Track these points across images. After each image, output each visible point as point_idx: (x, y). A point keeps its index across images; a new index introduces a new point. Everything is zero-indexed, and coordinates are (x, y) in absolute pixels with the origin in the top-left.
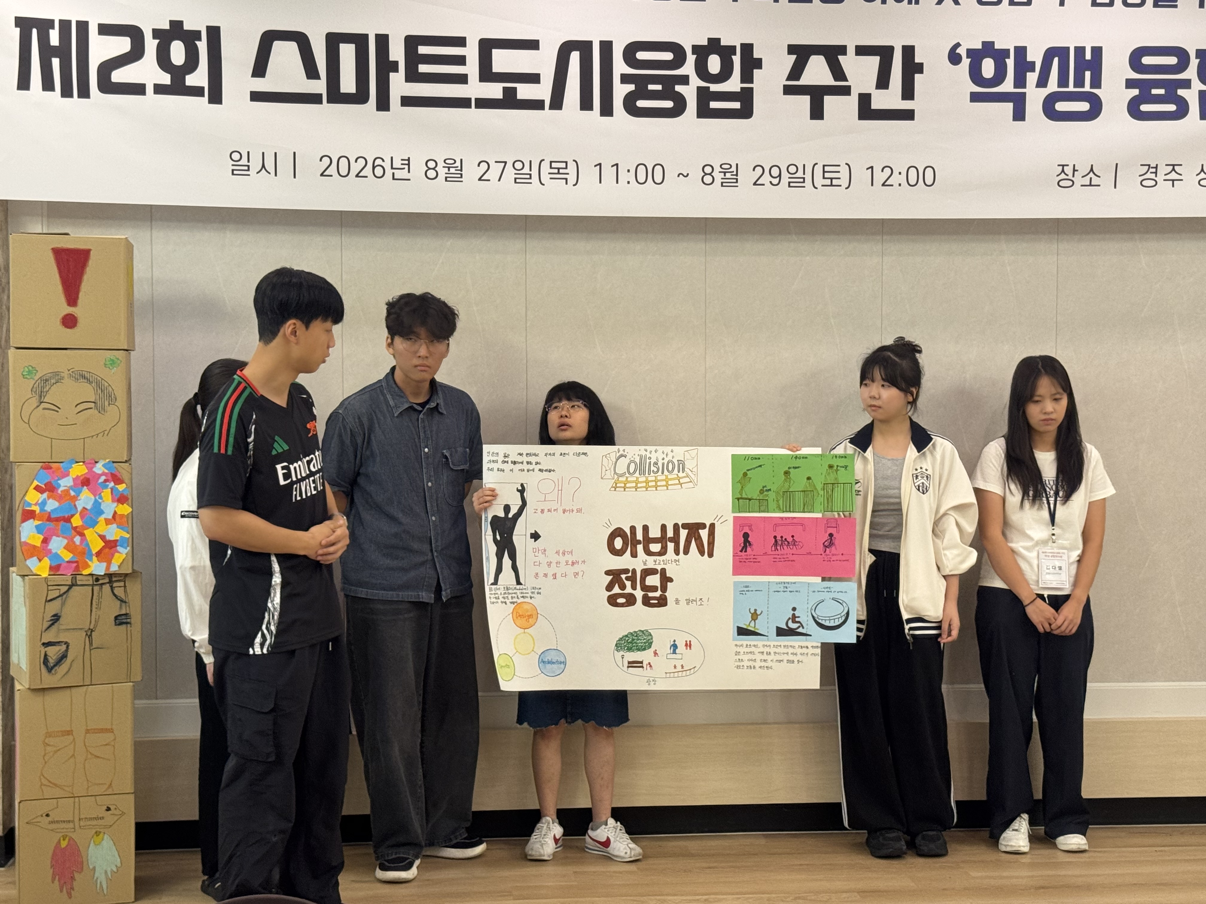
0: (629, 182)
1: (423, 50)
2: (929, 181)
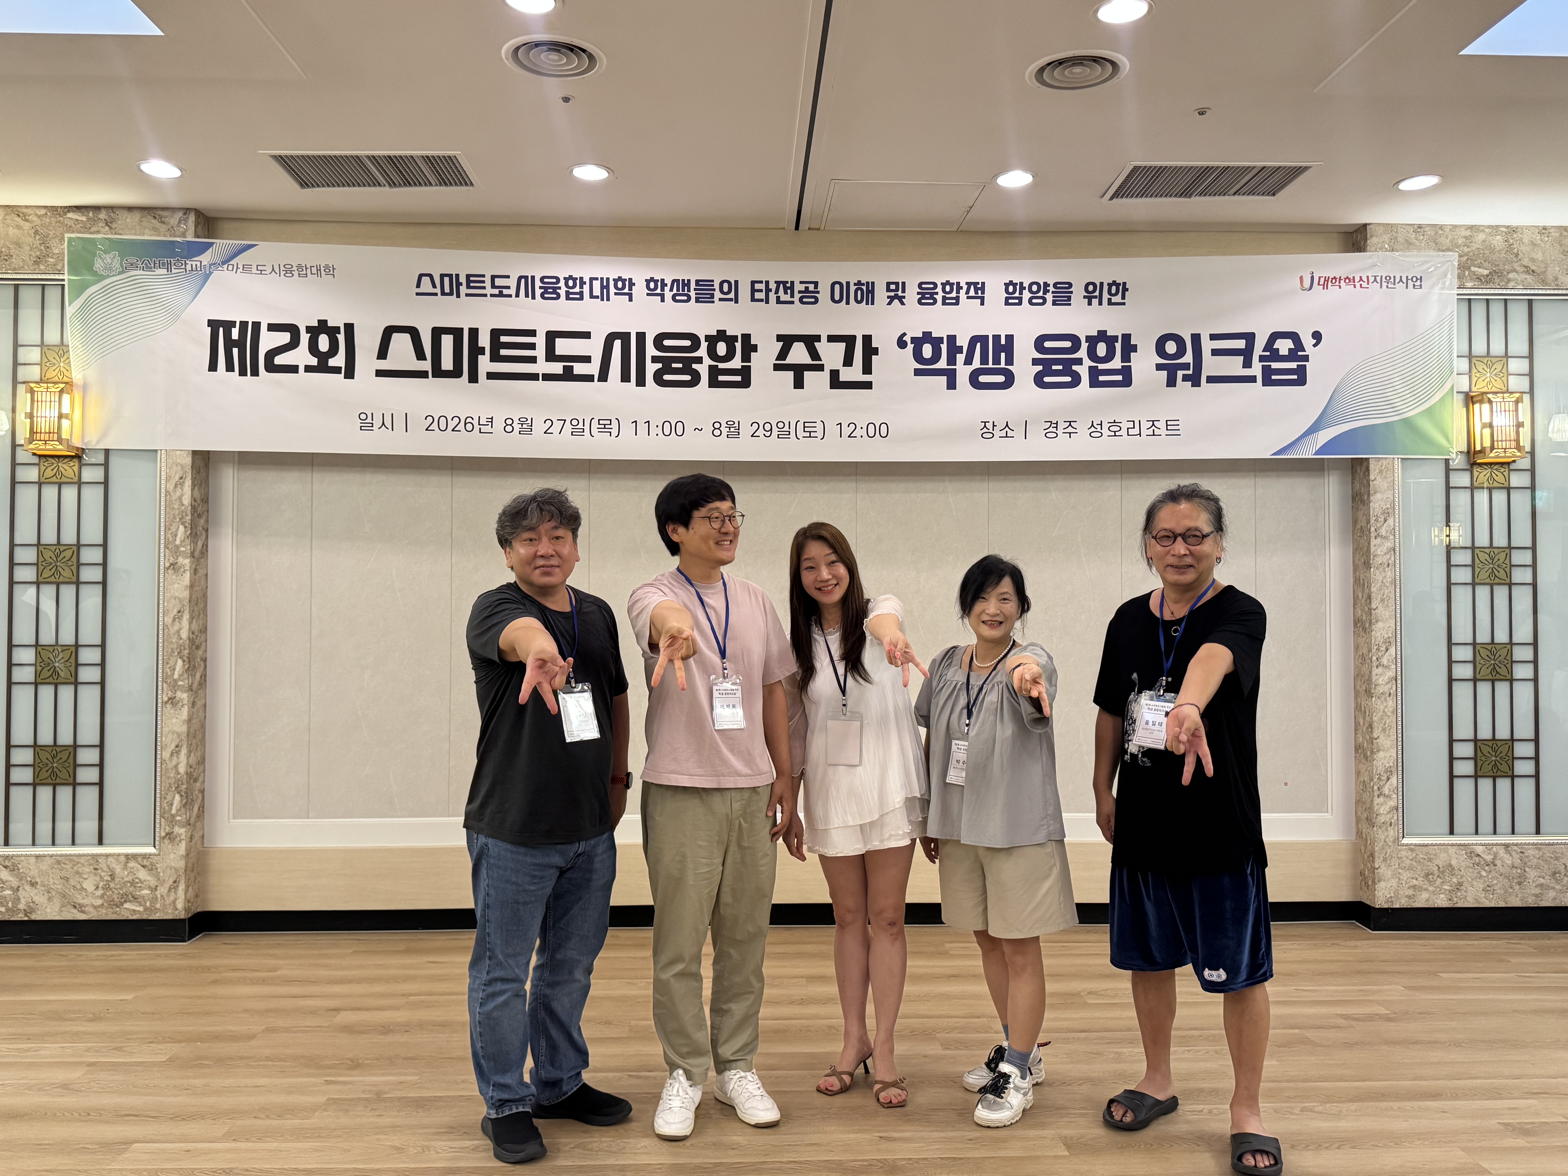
0: (657, 435)
1: (504, 339)
2: (884, 433)
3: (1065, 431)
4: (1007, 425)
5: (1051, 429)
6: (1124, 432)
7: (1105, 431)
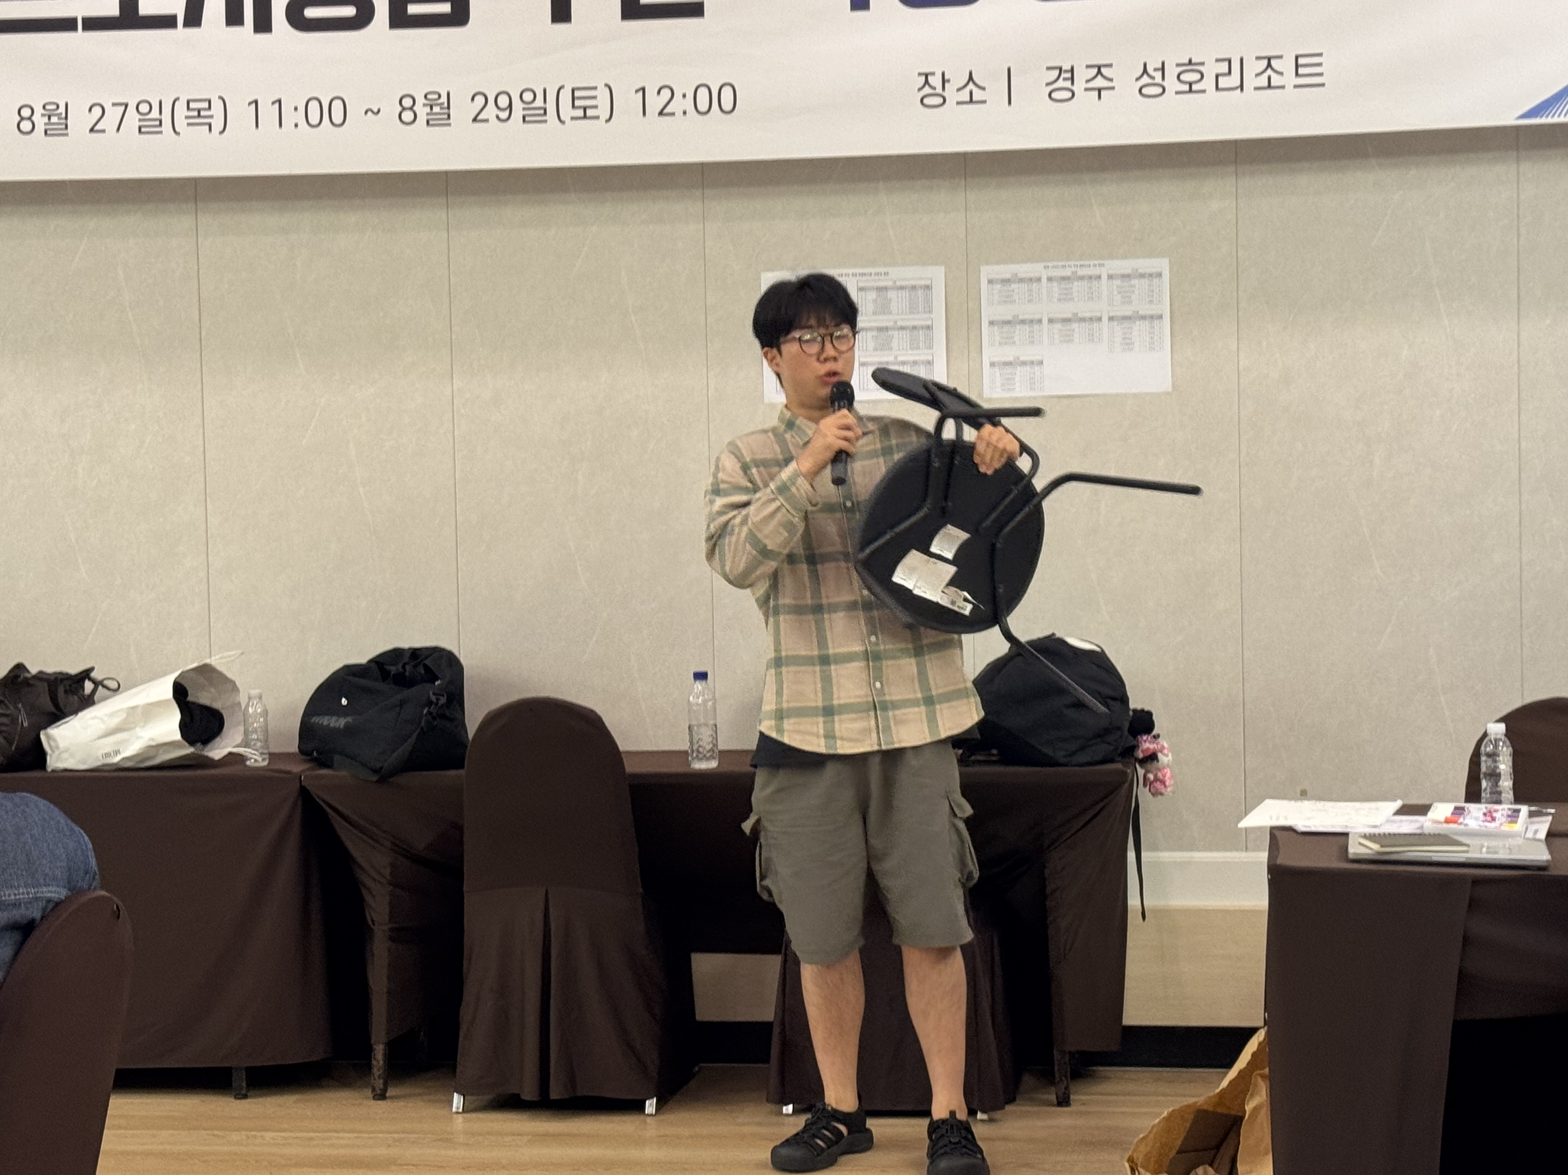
0: (296, 125)
2: (727, 106)
3: (1091, 85)
4: (971, 78)
5: (1061, 83)
6: (1208, 84)
7: (1171, 83)
